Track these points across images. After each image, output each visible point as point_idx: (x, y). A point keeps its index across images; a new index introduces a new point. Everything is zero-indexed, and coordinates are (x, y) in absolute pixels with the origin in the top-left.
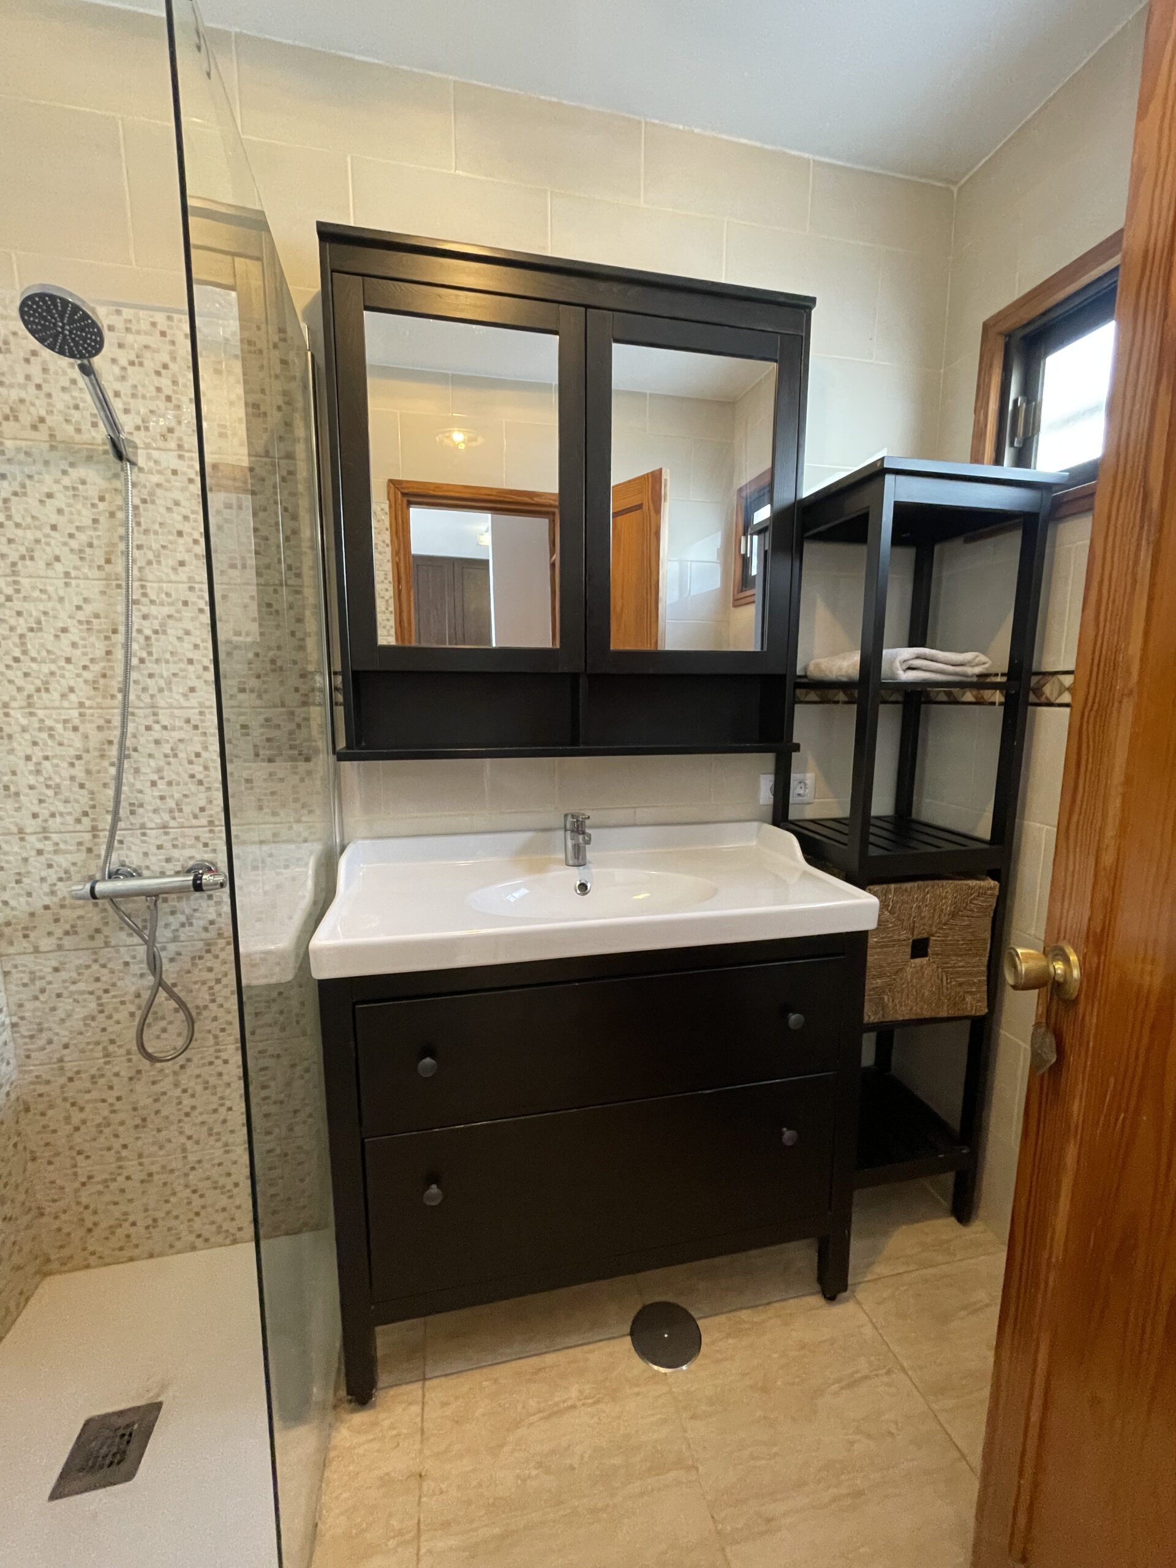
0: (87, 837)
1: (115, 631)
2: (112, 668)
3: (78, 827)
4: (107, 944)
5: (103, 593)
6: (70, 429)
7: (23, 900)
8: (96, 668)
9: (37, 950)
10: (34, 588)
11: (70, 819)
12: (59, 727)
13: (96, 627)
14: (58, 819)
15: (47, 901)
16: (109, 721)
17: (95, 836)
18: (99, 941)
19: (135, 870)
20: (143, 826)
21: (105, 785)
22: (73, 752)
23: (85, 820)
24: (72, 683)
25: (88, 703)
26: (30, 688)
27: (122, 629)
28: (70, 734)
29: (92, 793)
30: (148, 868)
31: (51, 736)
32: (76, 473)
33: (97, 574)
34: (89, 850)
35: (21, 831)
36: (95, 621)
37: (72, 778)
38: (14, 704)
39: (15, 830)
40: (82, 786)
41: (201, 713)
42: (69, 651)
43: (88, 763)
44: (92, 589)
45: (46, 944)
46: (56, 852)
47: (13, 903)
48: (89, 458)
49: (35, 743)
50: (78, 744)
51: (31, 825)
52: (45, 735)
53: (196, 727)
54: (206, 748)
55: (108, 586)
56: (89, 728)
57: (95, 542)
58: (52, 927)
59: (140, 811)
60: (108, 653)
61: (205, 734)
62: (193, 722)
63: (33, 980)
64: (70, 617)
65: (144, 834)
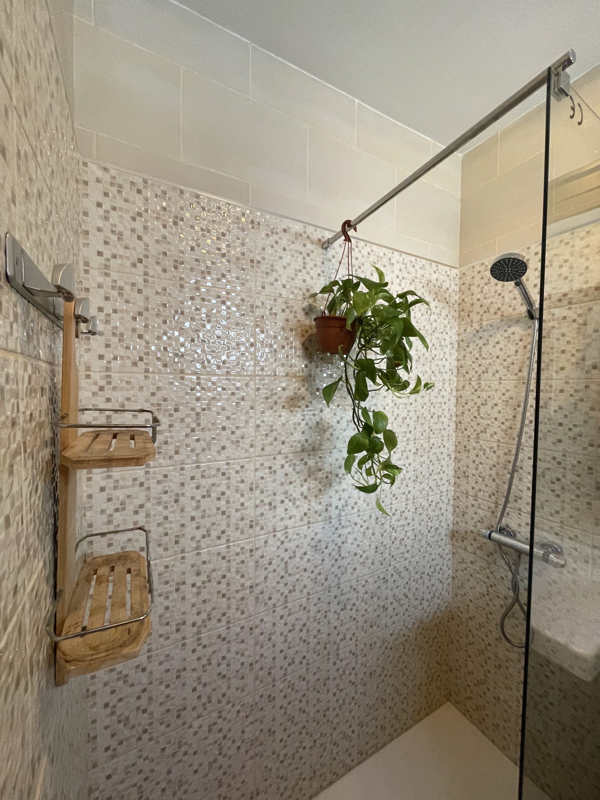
0: (493, 505)
1: (519, 406)
2: (515, 425)
3: (490, 499)
4: (495, 563)
5: (516, 387)
6: (510, 310)
7: (464, 524)
8: (508, 424)
9: (465, 549)
10: (486, 385)
11: (487, 495)
12: (488, 450)
13: (510, 403)
14: (482, 493)
15: (472, 529)
16: (510, 451)
17: (496, 507)
18: (491, 560)
19: (513, 532)
20: (520, 510)
21: (504, 483)
22: (491, 463)
23: (493, 497)
24: (496, 430)
25: (502, 440)
26: (479, 431)
27: (522, 405)
28: (492, 454)
29: (498, 485)
30: (519, 533)
31: (484, 454)
32: (510, 330)
33: (515, 377)
34: (493, 512)
35: (467, 493)
36: (510, 401)
37: (490, 475)
38: (472, 437)
39: (465, 492)
40: (494, 480)
41: (564, 455)
42: (496, 415)
43: (498, 469)
44: (510, 385)
45: (470, 549)
46: (479, 508)
47: (460, 524)
48: (518, 321)
49: (477, 456)
50: (495, 459)
51: (471, 492)
52: (481, 453)
53: (559, 463)
54: (564, 476)
55: (518, 383)
56: (500, 453)
57: (515, 362)
58: (473, 542)
59: (519, 501)
60: (514, 417)
61: (565, 468)
62: (558, 460)
63: (463, 562)
64: (499, 399)
65: (520, 514)
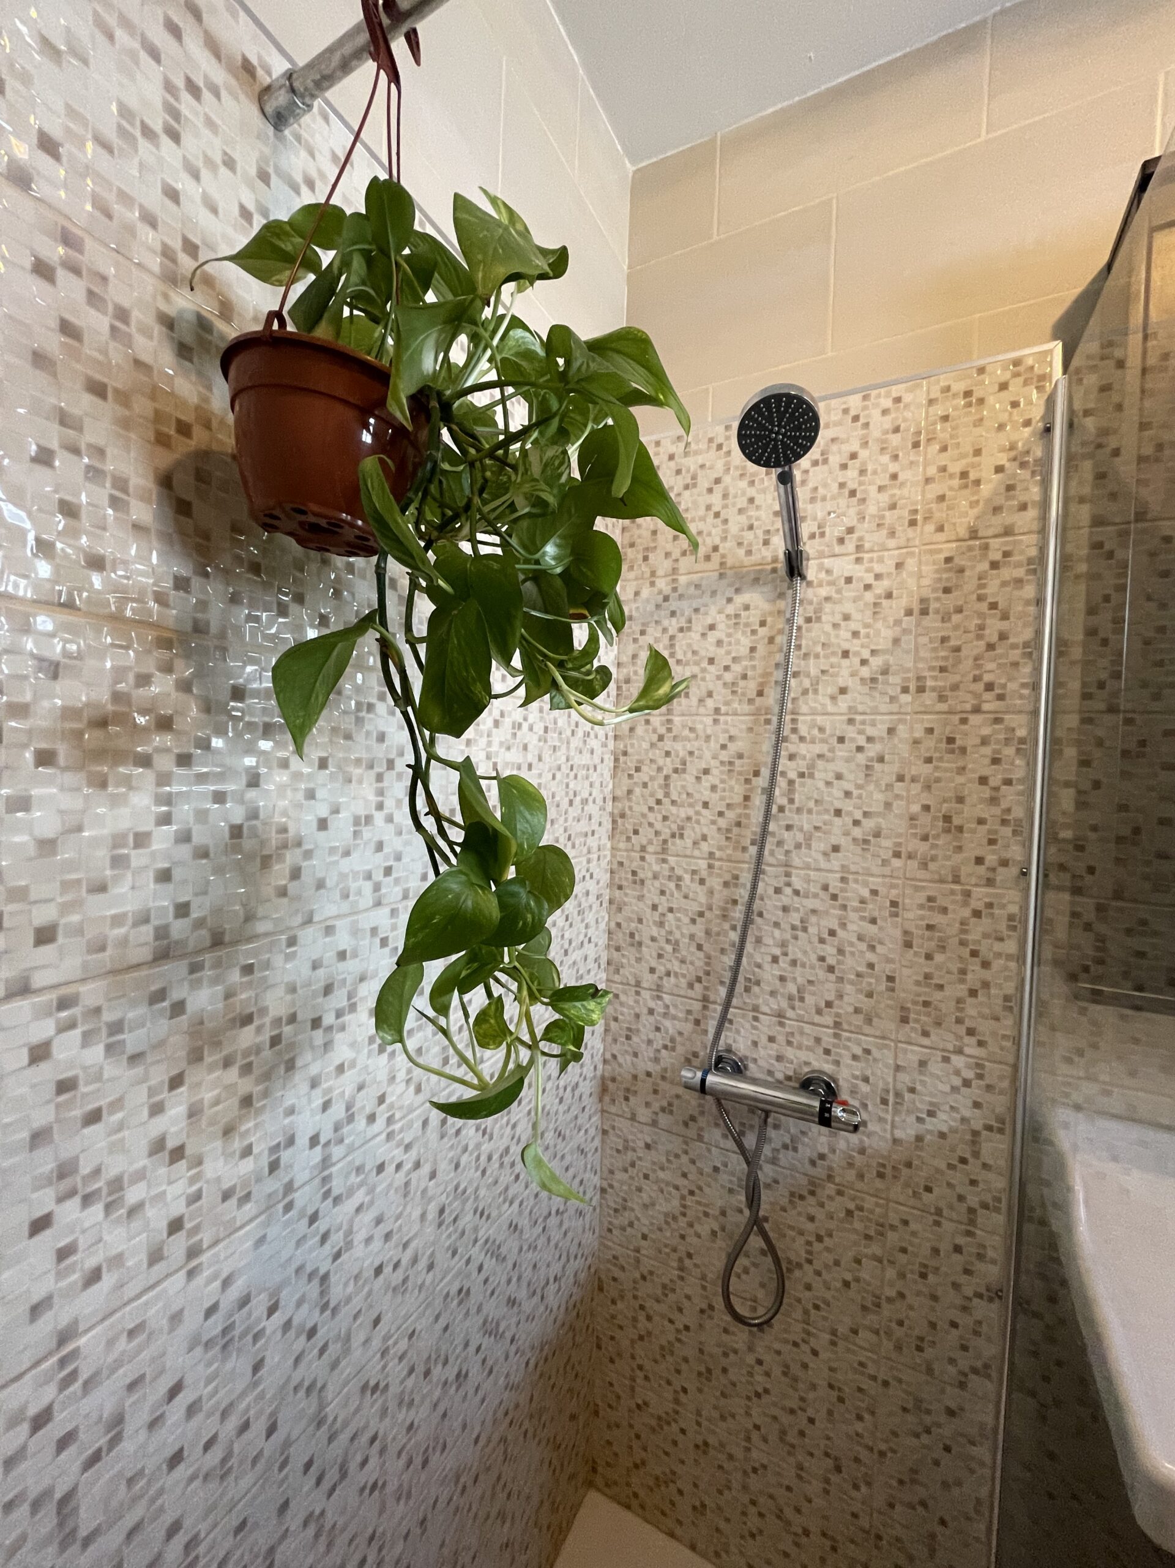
0: (697, 1006)
1: (757, 774)
2: (747, 816)
3: (690, 993)
4: (700, 1138)
5: (750, 730)
6: (741, 552)
7: (629, 1058)
8: (731, 815)
9: (633, 1118)
10: (684, 726)
11: (683, 982)
12: (687, 877)
13: (737, 768)
14: (672, 979)
15: (650, 1067)
16: (736, 877)
17: (705, 1008)
18: (692, 1133)
19: (741, 1060)
20: (756, 1009)
21: (723, 951)
22: (695, 907)
23: (697, 985)
24: (705, 830)
25: (718, 854)
26: (666, 833)
27: (765, 772)
28: (695, 886)
29: (709, 957)
30: (755, 1060)
31: (678, 887)
32: (740, 600)
33: (746, 708)
34: (697, 1022)
35: (638, 984)
36: (738, 762)
37: (692, 937)
38: (650, 849)
39: (633, 982)
40: (700, 947)
41: (843, 880)
42: (707, 795)
43: (709, 921)
44: (737, 723)
45: (644, 1114)
46: (665, 1015)
47: (620, 1059)
48: (756, 580)
49: (663, 893)
50: (703, 899)
51: (648, 980)
52: (672, 885)
53: (834, 897)
54: (843, 925)
55: (756, 722)
56: (715, 883)
57: (749, 673)
58: (651, 1098)
59: (756, 989)
60: (747, 798)
61: (844, 907)
62: (831, 890)
63: (626, 1148)
64: (715, 757)
65: (756, 1019)
